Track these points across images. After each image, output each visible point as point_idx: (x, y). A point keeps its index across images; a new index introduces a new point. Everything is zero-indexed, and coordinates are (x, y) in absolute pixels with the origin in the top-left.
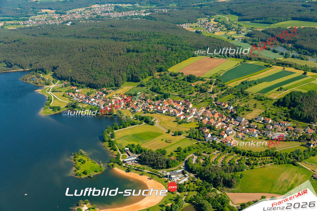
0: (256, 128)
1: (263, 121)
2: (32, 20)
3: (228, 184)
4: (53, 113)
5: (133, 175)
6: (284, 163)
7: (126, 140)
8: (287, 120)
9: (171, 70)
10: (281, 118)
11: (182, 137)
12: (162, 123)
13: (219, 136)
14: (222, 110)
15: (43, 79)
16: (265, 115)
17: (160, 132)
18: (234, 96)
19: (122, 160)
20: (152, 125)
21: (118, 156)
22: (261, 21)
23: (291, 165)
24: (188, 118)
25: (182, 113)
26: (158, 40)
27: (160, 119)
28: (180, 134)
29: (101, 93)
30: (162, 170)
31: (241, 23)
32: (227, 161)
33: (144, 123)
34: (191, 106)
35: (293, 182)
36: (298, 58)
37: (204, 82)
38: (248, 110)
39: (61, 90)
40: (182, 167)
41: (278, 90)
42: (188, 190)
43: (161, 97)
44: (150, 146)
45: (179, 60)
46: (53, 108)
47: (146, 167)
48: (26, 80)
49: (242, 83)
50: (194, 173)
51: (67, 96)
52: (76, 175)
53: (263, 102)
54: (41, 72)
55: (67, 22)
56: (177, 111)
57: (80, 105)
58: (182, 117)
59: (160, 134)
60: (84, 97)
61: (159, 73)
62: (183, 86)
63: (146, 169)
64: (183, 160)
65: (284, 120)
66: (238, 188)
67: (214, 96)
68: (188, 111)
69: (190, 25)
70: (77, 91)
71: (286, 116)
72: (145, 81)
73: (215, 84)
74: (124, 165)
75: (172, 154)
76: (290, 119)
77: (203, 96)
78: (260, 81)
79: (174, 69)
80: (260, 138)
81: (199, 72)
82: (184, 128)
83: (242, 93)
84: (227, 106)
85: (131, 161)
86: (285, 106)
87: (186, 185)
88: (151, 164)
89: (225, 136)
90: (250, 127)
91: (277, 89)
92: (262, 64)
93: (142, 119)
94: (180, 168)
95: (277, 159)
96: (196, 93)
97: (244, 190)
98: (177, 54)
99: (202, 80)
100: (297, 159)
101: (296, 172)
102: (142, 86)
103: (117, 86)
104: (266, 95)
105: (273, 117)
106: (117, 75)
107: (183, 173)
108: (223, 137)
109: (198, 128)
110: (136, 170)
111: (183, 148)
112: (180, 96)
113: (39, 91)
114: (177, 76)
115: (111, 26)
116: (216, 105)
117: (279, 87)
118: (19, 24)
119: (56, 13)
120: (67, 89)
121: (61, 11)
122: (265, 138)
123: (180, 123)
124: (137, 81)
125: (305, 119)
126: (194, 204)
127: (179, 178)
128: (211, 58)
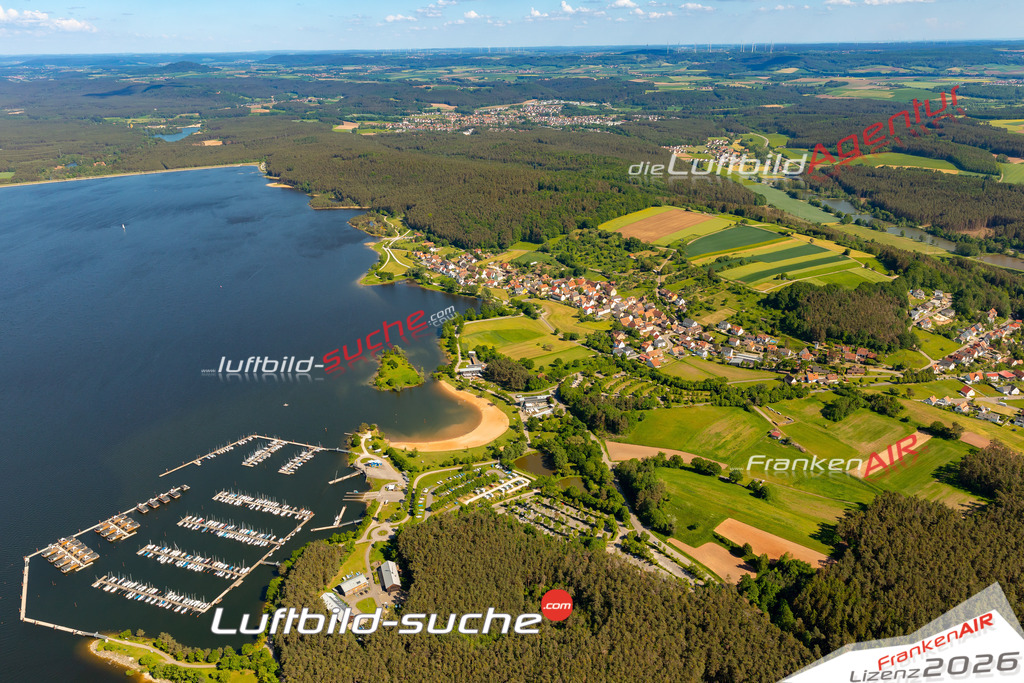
0: (711, 342)
1: (729, 331)
2: (409, 121)
3: (613, 427)
4: (379, 283)
5: (467, 396)
6: (728, 404)
7: (479, 338)
8: (772, 334)
9: (603, 227)
10: (761, 329)
11: (575, 343)
12: (553, 316)
13: (639, 348)
14: (665, 304)
15: (385, 225)
16: (734, 320)
17: (542, 331)
18: (694, 283)
19: (457, 370)
20: (534, 318)
21: (455, 362)
23: (741, 410)
24: (600, 313)
25: (592, 303)
26: (606, 171)
27: (552, 310)
28: (572, 338)
29: (470, 256)
30: (517, 393)
31: (789, 151)
32: (631, 391)
33: (522, 314)
34: (614, 293)
35: (729, 437)
36: (867, 225)
37: (653, 254)
38: (708, 309)
39: (406, 246)
40: (550, 391)
41: (777, 278)
42: (544, 430)
43: (570, 272)
44: (511, 352)
45: (623, 211)
46: (382, 275)
47: (492, 384)
48: (356, 225)
49: (719, 260)
50: (566, 403)
51: (413, 257)
52: (376, 385)
53: (741, 297)
54: (386, 213)
55: (466, 129)
56: (584, 299)
57: (427, 274)
58: (589, 311)
59: (539, 335)
60: (439, 261)
61: (579, 231)
62: (614, 257)
63: (491, 389)
64: (557, 381)
65: (767, 333)
66: (628, 436)
67: (660, 279)
68: (604, 301)
70: (432, 250)
71: (773, 326)
72: (551, 243)
73: (671, 259)
74: (458, 377)
75: (541, 369)
76: (777, 332)
77: (642, 277)
78: (753, 260)
79: (607, 227)
80: (710, 360)
81: (651, 234)
82: (588, 329)
83: (710, 278)
84: (675, 298)
85: (472, 372)
86: (776, 307)
87: (546, 421)
88: (502, 382)
89: (650, 349)
90: (699, 339)
91: (775, 276)
92: (776, 228)
93: (520, 306)
94: (548, 393)
95: (718, 397)
96: (632, 271)
97: (638, 441)
98: (623, 200)
99: (652, 249)
100: (753, 400)
101: (744, 422)
102: (545, 250)
103: (502, 247)
104: (752, 286)
105: (747, 324)
106: (504, 228)
107: (548, 401)
108: (644, 351)
109: (609, 332)
110: (474, 388)
111: (565, 362)
112: (603, 274)
113: (371, 245)
114: (609, 239)
115: (540, 141)
116: (658, 295)
117: (781, 274)
118: (384, 127)
119: (457, 111)
120: (416, 245)
121: (465, 108)
122: (719, 361)
123: (582, 318)
124: (538, 241)
125: (804, 333)
126: (545, 452)
127: (538, 408)
128: (687, 210)
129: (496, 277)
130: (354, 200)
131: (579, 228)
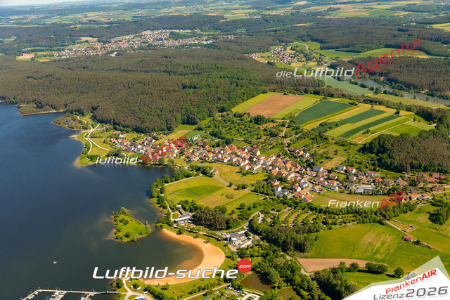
0: (337, 180)
1: (346, 171)
2: (69, 50)
3: (300, 248)
4: (91, 163)
5: (186, 238)
6: (368, 221)
7: (179, 195)
8: (374, 170)
9: (235, 110)
10: (366, 167)
11: (246, 191)
12: (222, 174)
13: (291, 189)
14: (296, 157)
15: (80, 122)
16: (347, 164)
17: (220, 185)
18: (311, 141)
19: (172, 220)
20: (211, 177)
21: (168, 215)
22: (348, 49)
23: (378, 224)
24: (255, 168)
25: (247, 162)
26: (221, 73)
27: (220, 169)
28: (244, 188)
29: (150, 138)
30: (221, 232)
31: (323, 52)
32: (300, 220)
33: (201, 175)
34: (258, 153)
35: (378, 245)
36: (391, 94)
37: (275, 125)
38: (327, 158)
39: (101, 135)
40: (245, 227)
41: (364, 133)
42: (252, 256)
43: (223, 142)
44: (208, 202)
45: (245, 98)
46: (92, 158)
47: (201, 227)
48: (59, 124)
49: (321, 125)
50: (259, 234)
51: (109, 142)
52: (117, 238)
53: (345, 148)
54: (78, 113)
55: (112, 52)
56: (241, 160)
57: (123, 154)
58: (247, 167)
59: (219, 188)
60: (129, 144)
61: (220, 114)
62: (249, 129)
63: (202, 231)
64: (247, 219)
65: (371, 170)
66: (312, 253)
67: (287, 141)
68: (255, 159)
69: (262, 54)
70: (120, 136)
71: (372, 165)
72: (203, 123)
73: (288, 127)
74: (175, 225)
75: (233, 212)
76: (377, 169)
77: (273, 141)
78: (343, 122)
79: (238, 109)
80: (341, 192)
81: (269, 112)
82: (249, 180)
83: (321, 137)
84: (302, 153)
85: (184, 220)
86: (372, 152)
87: (250, 250)
88: (208, 225)
89: (299, 189)
90: (329, 179)
91: (363, 132)
92: (347, 101)
93: (198, 169)
94: (243, 229)
95: (360, 217)
96: (264, 138)
97: (319, 256)
98: (243, 91)
99: (272, 121)
100: (384, 216)
101: (383, 232)
102: (200, 129)
103: (170, 129)
104: (350, 139)
105: (358, 166)
106: (169, 116)
108: (296, 191)
109: (266, 180)
110: (190, 232)
111: (247, 205)
112: (246, 141)
113: (75, 137)
114: (243, 117)
115: (165, 57)
116: (289, 152)
117: (366, 130)
118: (53, 55)
119: (99, 41)
120: (108, 134)
121: (104, 39)
122: (347, 192)
123: (244, 174)
124: (194, 123)
125: (396, 168)
126: (258, 272)
127: (241, 241)
128: (285, 94)
129: (174, 151)
130: (51, 106)
131: (219, 112)
